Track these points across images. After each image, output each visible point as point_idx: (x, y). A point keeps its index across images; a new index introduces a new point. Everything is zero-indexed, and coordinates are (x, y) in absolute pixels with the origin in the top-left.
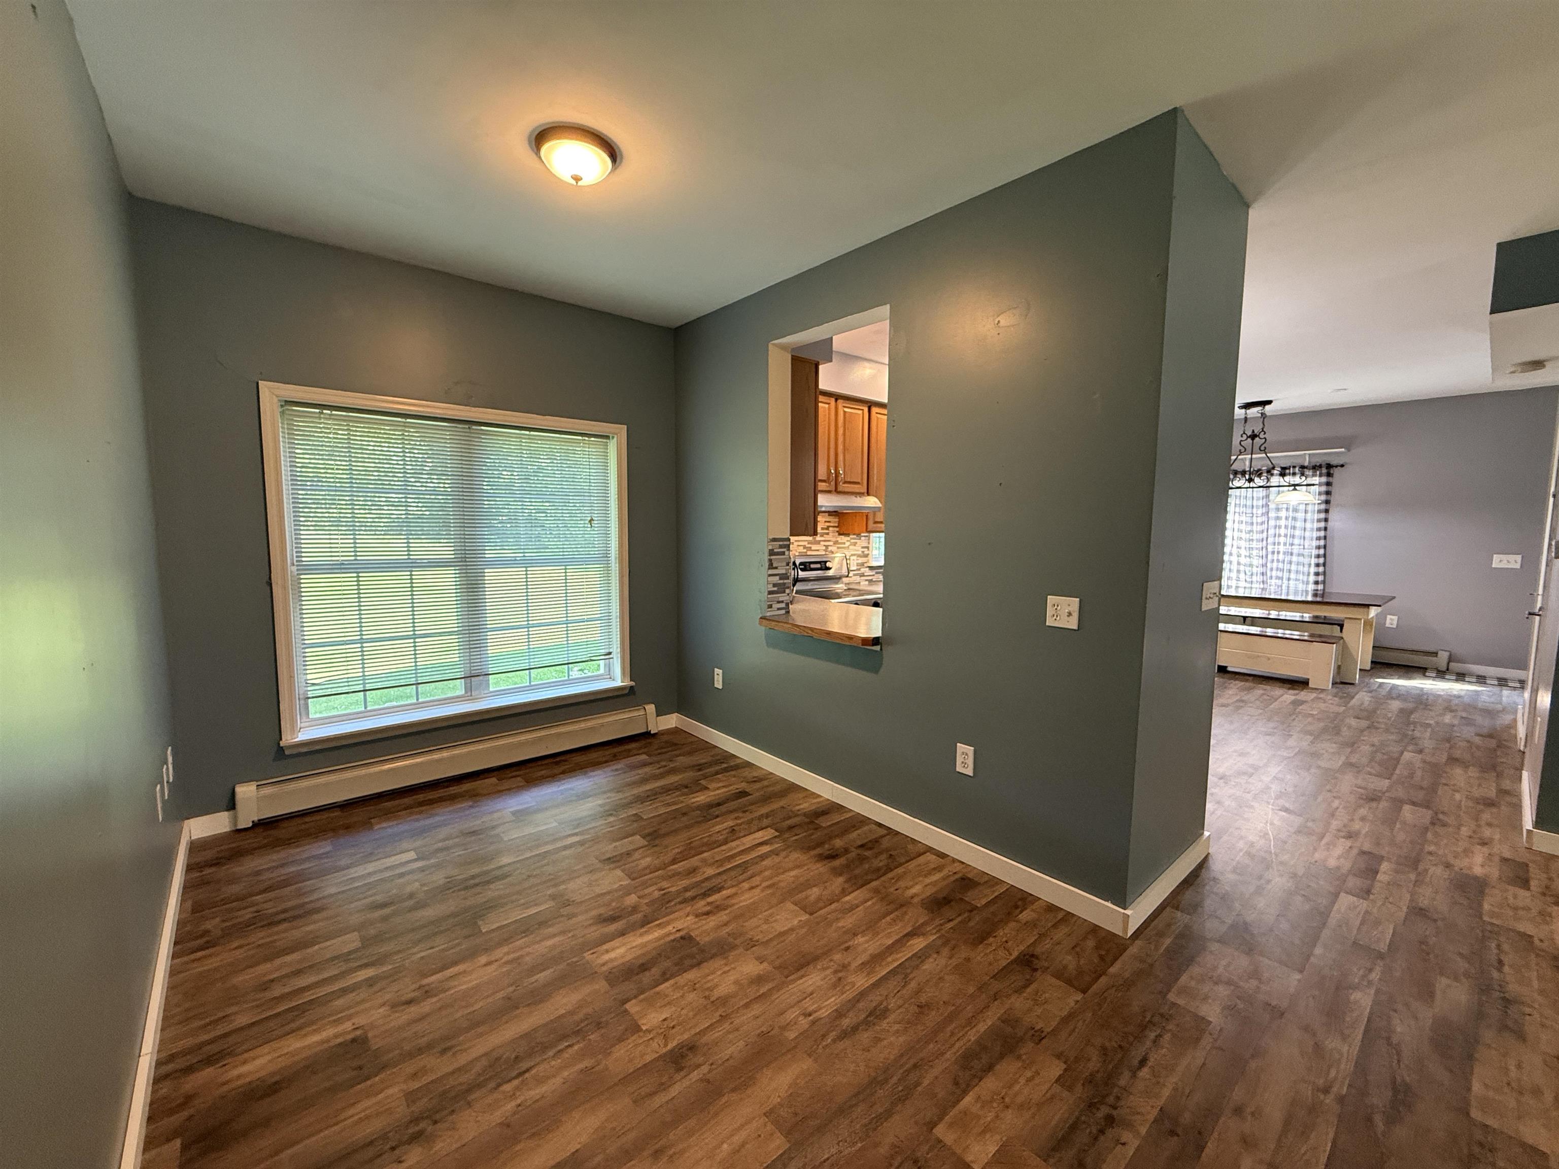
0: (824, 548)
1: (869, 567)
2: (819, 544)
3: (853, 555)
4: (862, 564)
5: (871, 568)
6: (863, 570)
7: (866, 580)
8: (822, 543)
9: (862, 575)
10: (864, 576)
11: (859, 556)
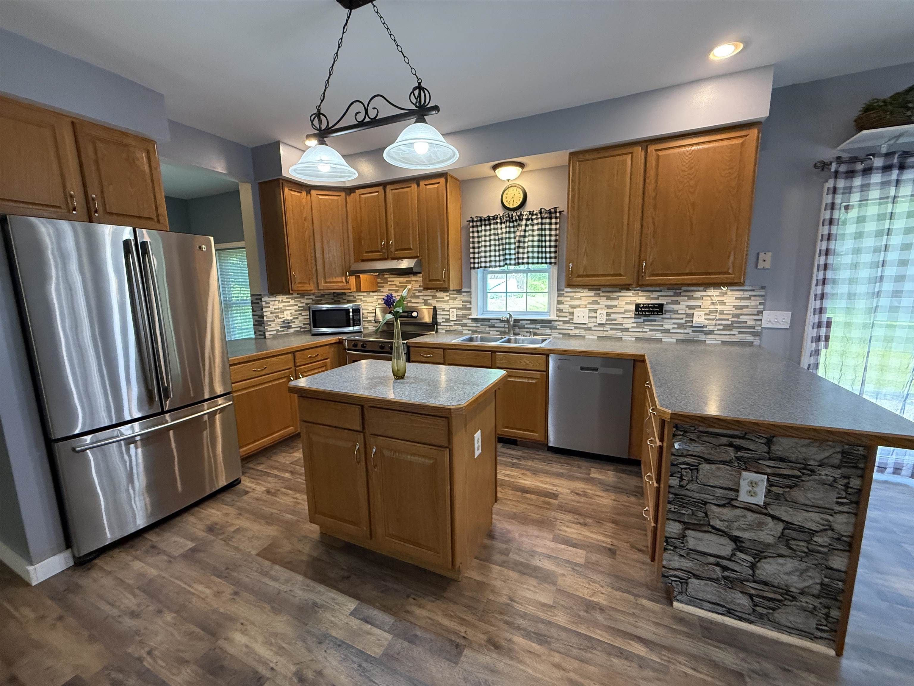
0: (423, 301)
1: (472, 319)
2: (419, 298)
3: (452, 308)
4: (465, 316)
5: (475, 320)
6: (465, 321)
7: (469, 330)
8: (421, 297)
9: (465, 325)
10: (467, 326)
11: (459, 309)
